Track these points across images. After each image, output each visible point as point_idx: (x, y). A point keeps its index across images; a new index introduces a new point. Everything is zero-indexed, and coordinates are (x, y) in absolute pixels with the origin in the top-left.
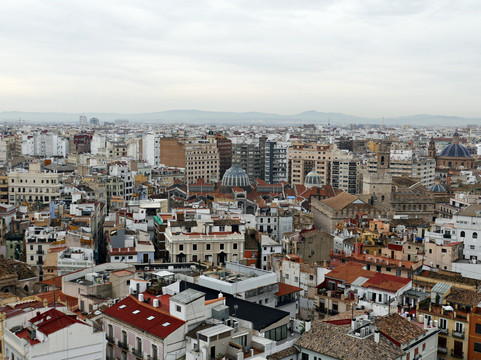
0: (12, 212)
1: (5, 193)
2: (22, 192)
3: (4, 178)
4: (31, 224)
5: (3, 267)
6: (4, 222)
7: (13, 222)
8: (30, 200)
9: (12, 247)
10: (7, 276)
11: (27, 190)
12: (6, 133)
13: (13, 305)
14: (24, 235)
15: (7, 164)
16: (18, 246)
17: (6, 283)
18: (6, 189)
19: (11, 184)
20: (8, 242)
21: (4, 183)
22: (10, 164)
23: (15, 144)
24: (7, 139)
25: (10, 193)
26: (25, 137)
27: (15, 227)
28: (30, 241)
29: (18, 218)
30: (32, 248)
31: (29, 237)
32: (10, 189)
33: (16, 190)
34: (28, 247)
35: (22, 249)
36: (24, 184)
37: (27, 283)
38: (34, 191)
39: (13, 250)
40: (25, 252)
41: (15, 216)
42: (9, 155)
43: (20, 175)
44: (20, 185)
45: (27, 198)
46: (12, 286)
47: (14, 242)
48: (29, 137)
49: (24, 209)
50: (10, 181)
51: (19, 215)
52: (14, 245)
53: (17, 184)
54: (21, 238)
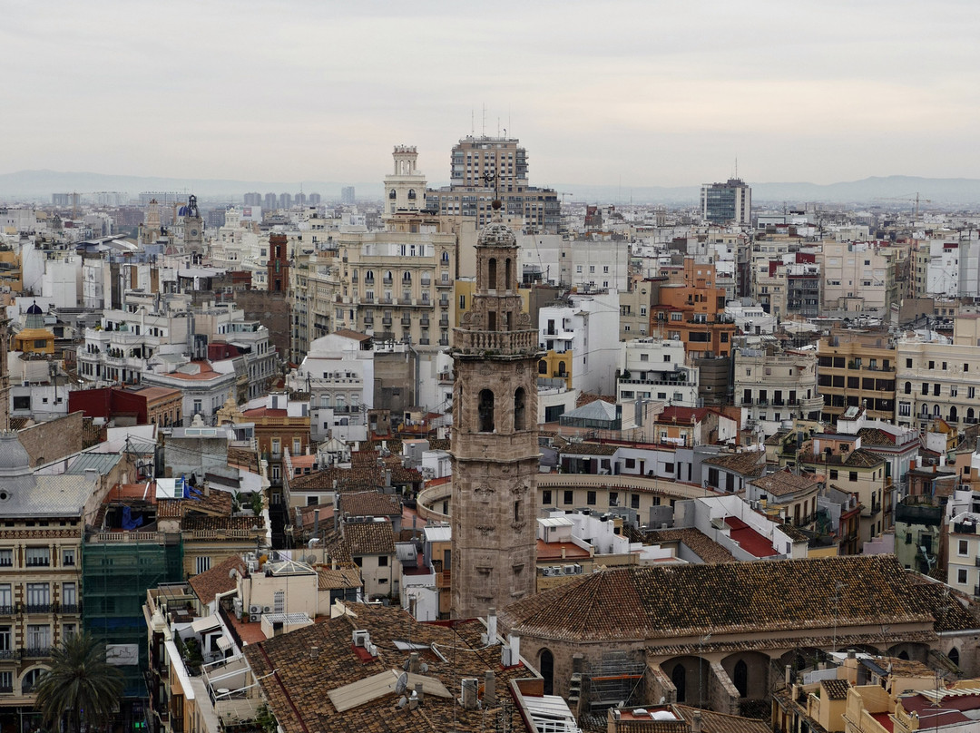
0: (910, 445)
1: (887, 395)
2: (930, 396)
3: (886, 353)
4: (963, 485)
5: (897, 591)
6: (888, 473)
7: (911, 475)
8: (953, 417)
9: (909, 540)
10: (907, 618)
11: (945, 390)
12: (880, 235)
13: (936, 695)
14: (942, 511)
15: (887, 318)
16: (926, 540)
17: (903, 634)
18: (891, 386)
19: (903, 371)
20: (901, 527)
21: (886, 367)
22: (895, 319)
23: (907, 265)
24: (889, 251)
25: (900, 395)
26: (936, 246)
27: (919, 487)
28: (960, 528)
29: (925, 463)
30: (963, 550)
31: (958, 519)
32: (901, 386)
33: (917, 388)
34: (954, 544)
35: (936, 550)
36: (937, 375)
37: (958, 644)
38: (963, 392)
39: (913, 546)
40: (943, 557)
41: (919, 459)
42: (892, 294)
43: (931, 349)
44: (928, 375)
45: (945, 412)
46: (917, 645)
47: (917, 529)
48: (948, 247)
49: (938, 442)
50: (902, 363)
51: (930, 456)
52: (915, 536)
53: (919, 373)
54: (935, 518)
